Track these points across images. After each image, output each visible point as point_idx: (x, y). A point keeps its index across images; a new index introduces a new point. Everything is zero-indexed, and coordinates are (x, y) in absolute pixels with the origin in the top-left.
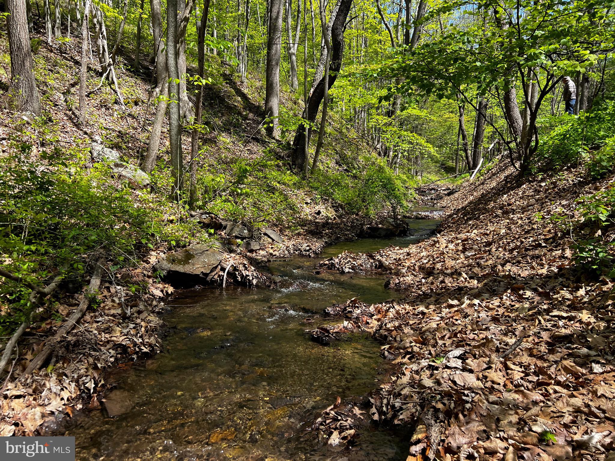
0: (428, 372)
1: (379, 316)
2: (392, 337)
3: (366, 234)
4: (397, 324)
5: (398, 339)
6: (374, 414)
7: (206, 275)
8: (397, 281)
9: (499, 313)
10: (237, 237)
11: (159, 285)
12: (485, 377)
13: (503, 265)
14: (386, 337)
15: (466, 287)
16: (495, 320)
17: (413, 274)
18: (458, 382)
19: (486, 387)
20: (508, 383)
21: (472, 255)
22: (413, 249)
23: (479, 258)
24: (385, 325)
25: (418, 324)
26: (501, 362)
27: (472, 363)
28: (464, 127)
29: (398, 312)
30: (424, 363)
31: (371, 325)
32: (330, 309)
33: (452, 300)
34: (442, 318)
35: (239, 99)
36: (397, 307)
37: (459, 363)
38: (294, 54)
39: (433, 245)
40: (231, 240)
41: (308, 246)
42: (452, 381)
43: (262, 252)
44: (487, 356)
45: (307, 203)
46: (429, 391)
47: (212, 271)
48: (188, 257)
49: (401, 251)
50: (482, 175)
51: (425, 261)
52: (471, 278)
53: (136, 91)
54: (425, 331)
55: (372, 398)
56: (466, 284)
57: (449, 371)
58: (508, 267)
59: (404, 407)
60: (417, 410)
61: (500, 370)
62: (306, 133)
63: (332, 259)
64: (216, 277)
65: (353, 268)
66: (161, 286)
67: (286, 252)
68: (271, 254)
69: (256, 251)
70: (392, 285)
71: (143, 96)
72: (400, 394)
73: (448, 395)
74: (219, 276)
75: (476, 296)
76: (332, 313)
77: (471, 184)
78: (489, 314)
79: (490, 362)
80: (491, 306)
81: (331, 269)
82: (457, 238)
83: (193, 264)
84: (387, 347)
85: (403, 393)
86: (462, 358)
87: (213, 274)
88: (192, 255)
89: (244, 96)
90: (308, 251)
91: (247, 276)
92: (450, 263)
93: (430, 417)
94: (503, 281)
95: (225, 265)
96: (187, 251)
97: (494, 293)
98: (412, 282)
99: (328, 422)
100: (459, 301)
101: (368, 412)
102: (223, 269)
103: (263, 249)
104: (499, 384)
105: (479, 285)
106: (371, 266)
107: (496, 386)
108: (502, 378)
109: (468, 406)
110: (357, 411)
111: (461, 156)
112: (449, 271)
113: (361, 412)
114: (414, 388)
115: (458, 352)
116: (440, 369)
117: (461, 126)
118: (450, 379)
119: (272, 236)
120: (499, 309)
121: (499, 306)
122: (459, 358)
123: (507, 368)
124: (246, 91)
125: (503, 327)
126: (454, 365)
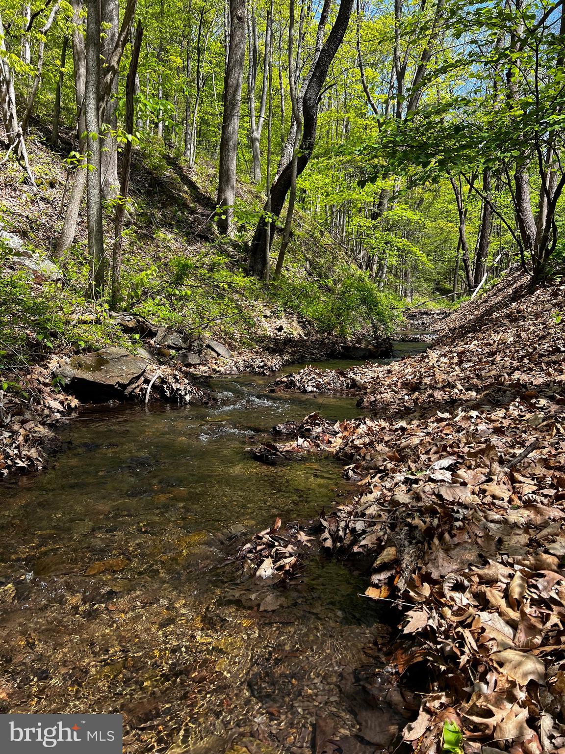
0: (404, 487)
1: (346, 433)
2: (359, 455)
3: (338, 354)
4: (367, 440)
5: (368, 457)
6: (326, 539)
7: (124, 386)
8: (373, 399)
9: (504, 425)
10: (170, 347)
11: (58, 396)
12: (484, 491)
13: (509, 374)
14: (352, 455)
15: (460, 399)
16: (499, 431)
17: (393, 390)
18: (445, 496)
19: (484, 504)
20: (514, 497)
21: (470, 367)
22: (395, 366)
23: (479, 369)
24: (352, 441)
25: (396, 440)
26: (506, 473)
27: (465, 474)
28: (465, 239)
29: (370, 429)
30: (399, 477)
31: (335, 444)
32: (282, 427)
33: (443, 413)
34: (428, 434)
35: (186, 188)
36: (369, 423)
37: (448, 476)
38: (257, 139)
39: (420, 361)
40: (163, 350)
41: (262, 361)
42: (436, 495)
43: (202, 368)
44: (486, 466)
45: (265, 316)
46: (404, 509)
47: (131, 382)
48: (101, 362)
49: (380, 369)
50: (486, 292)
51: (410, 377)
52: (467, 390)
53: (52, 169)
54: (404, 448)
55: (325, 520)
56: (462, 397)
57: (432, 485)
58: (516, 375)
59: (368, 530)
60: (385, 533)
61: (504, 483)
62: (269, 229)
63: (291, 375)
64: (137, 390)
65: (318, 386)
66: (61, 397)
67: (234, 368)
68: (214, 370)
69: (194, 366)
70: (366, 404)
71: (61, 177)
72: (363, 515)
73: (432, 511)
74: (142, 390)
75: (474, 408)
76: (284, 431)
77: (472, 303)
78: (491, 426)
79: (490, 473)
80: (493, 417)
81: (290, 388)
82: (452, 352)
83: (107, 372)
84: (352, 466)
85: (367, 512)
86: (452, 469)
87: (133, 386)
88: (105, 360)
89: (192, 185)
90: (262, 367)
91: (178, 390)
92: (440, 377)
93: (402, 536)
94: (509, 391)
95: (150, 376)
96: (99, 355)
97: (497, 404)
98: (392, 400)
99: (259, 548)
100: (451, 414)
101: (318, 538)
102: (147, 381)
103: (204, 365)
104: (503, 499)
105: (479, 397)
106: (342, 386)
107: (497, 502)
108: (507, 492)
109: (458, 524)
110: (303, 537)
111: (460, 276)
112: (440, 385)
113: (308, 538)
114: (384, 506)
115: (447, 462)
116: (421, 483)
117: (461, 237)
118: (434, 493)
119: (217, 349)
120: (504, 421)
121: (504, 418)
122: (448, 469)
123: (513, 480)
124: (194, 179)
125: (509, 439)
126: (440, 477)
